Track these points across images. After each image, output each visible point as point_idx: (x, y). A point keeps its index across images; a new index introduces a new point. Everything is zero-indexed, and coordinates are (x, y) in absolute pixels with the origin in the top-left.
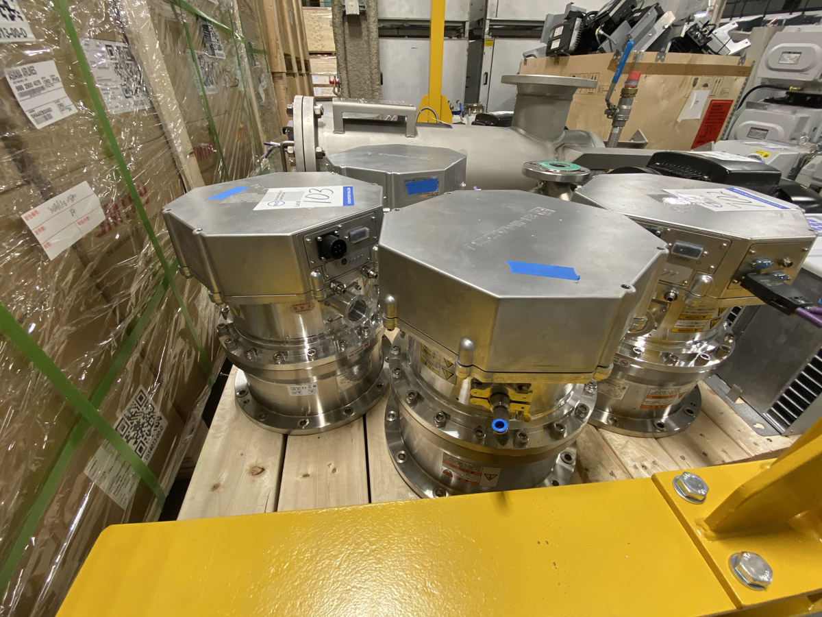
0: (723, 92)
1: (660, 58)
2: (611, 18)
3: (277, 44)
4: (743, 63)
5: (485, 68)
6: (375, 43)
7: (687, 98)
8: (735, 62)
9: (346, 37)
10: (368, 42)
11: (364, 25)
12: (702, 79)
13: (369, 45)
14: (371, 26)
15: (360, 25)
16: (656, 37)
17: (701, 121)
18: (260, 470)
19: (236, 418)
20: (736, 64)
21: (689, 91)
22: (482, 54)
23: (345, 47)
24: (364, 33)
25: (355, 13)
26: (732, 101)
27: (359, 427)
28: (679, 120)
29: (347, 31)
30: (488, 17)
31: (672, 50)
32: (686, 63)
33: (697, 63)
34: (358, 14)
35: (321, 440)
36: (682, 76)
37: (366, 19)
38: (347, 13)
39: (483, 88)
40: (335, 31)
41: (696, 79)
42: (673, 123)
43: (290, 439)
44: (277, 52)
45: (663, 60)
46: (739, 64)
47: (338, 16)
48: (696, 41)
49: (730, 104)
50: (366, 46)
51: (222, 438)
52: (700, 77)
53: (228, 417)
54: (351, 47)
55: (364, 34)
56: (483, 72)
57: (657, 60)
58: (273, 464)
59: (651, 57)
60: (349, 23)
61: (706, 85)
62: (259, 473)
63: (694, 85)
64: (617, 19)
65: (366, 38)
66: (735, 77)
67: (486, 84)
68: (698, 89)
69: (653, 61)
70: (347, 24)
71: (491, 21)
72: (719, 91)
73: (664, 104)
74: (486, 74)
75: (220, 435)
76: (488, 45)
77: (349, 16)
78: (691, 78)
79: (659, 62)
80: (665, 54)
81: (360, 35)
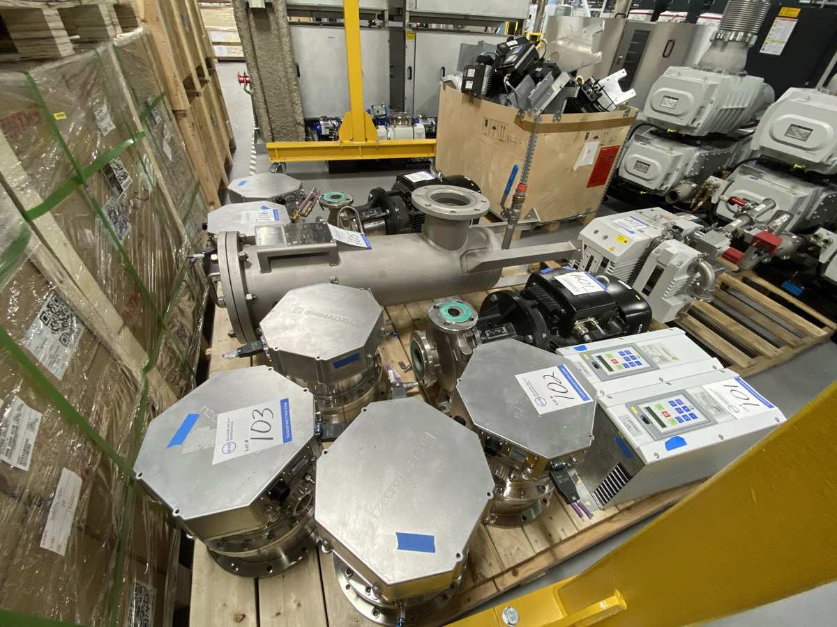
0: (611, 141)
1: (557, 119)
2: (516, 71)
3: (176, 82)
4: (627, 115)
5: (409, 62)
6: (287, 40)
7: (581, 148)
8: (620, 115)
9: (252, 30)
10: (279, 37)
11: (271, 18)
12: (592, 133)
13: (280, 41)
14: (280, 21)
15: (267, 18)
16: (553, 96)
17: (593, 166)
18: (241, 617)
19: (213, 570)
20: (622, 117)
21: (582, 143)
22: (404, 47)
23: (253, 42)
24: (273, 26)
25: (260, 6)
26: (619, 146)
27: (314, 559)
28: (575, 168)
29: (253, 24)
30: (407, 9)
31: (567, 111)
32: (578, 121)
33: (589, 120)
34: (264, 7)
35: (286, 578)
36: (576, 133)
37: (273, 11)
38: (251, 6)
39: (408, 83)
40: (239, 26)
41: (588, 134)
42: (570, 170)
43: (260, 582)
44: (177, 89)
45: (559, 121)
46: (624, 116)
47: (241, 9)
48: (589, 96)
49: (618, 149)
50: (277, 41)
51: (204, 592)
52: (591, 132)
53: (206, 571)
54: (260, 41)
55: (273, 28)
56: (407, 67)
57: (554, 121)
58: (251, 608)
59: (548, 119)
60: (254, 15)
61: (596, 138)
62: (242, 620)
63: (586, 138)
64: (521, 72)
65: (276, 32)
66: (621, 127)
67: (410, 78)
68: (590, 141)
69: (551, 122)
70: (251, 16)
71: (410, 12)
72: (607, 140)
73: (561, 156)
74: (410, 68)
75: (202, 589)
76: (410, 38)
77: (253, 9)
78: (583, 134)
79: (556, 122)
80: (560, 116)
81: (269, 29)
